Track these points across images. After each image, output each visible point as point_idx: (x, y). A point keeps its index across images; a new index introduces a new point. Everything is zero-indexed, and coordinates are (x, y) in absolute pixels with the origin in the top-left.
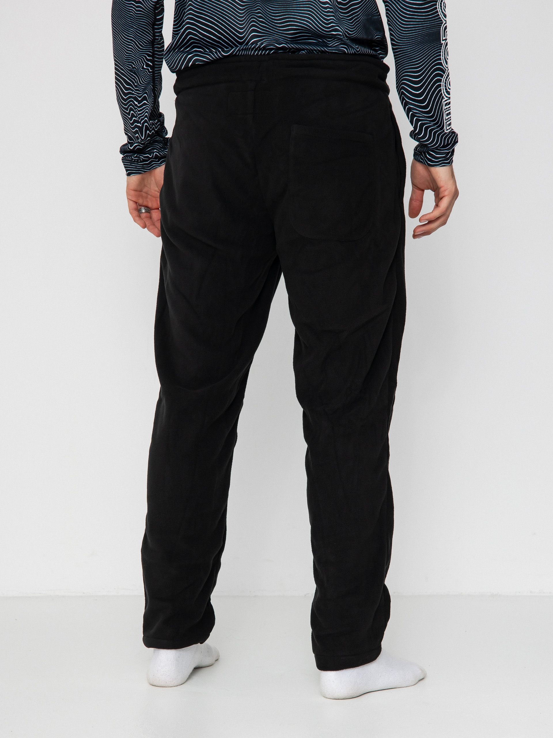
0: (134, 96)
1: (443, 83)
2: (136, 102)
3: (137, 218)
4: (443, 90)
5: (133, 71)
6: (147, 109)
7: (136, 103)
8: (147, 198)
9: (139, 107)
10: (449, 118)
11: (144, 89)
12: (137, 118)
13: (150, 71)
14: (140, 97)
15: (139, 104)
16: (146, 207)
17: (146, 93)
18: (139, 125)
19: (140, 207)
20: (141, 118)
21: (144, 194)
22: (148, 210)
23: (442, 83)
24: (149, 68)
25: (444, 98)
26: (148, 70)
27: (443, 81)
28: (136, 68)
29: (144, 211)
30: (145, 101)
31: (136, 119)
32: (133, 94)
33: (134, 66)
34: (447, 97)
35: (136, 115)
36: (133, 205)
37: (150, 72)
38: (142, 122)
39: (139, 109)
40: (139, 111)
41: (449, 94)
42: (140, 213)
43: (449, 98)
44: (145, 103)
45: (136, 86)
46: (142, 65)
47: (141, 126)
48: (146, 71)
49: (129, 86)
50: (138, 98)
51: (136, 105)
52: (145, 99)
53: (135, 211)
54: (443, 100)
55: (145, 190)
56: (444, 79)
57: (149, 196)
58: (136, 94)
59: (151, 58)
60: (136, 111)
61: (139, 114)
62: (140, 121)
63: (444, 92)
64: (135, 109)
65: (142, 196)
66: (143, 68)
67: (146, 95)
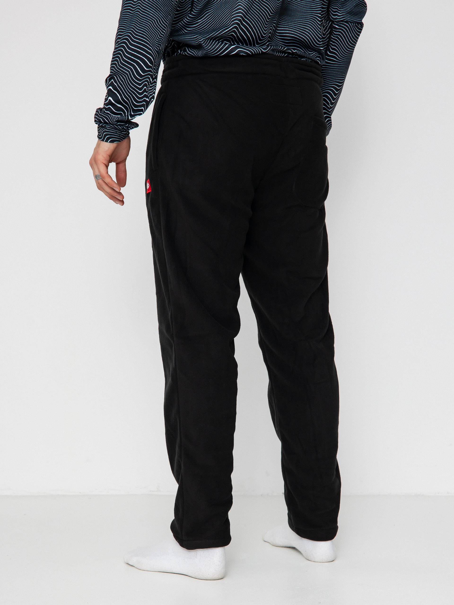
2: (152, 79)
18: (147, 99)
20: (150, 93)
31: (147, 94)
32: (152, 72)
35: (147, 90)
38: (150, 97)
40: (150, 87)
44: (155, 81)
47: (148, 100)
50: (154, 76)
62: (149, 96)
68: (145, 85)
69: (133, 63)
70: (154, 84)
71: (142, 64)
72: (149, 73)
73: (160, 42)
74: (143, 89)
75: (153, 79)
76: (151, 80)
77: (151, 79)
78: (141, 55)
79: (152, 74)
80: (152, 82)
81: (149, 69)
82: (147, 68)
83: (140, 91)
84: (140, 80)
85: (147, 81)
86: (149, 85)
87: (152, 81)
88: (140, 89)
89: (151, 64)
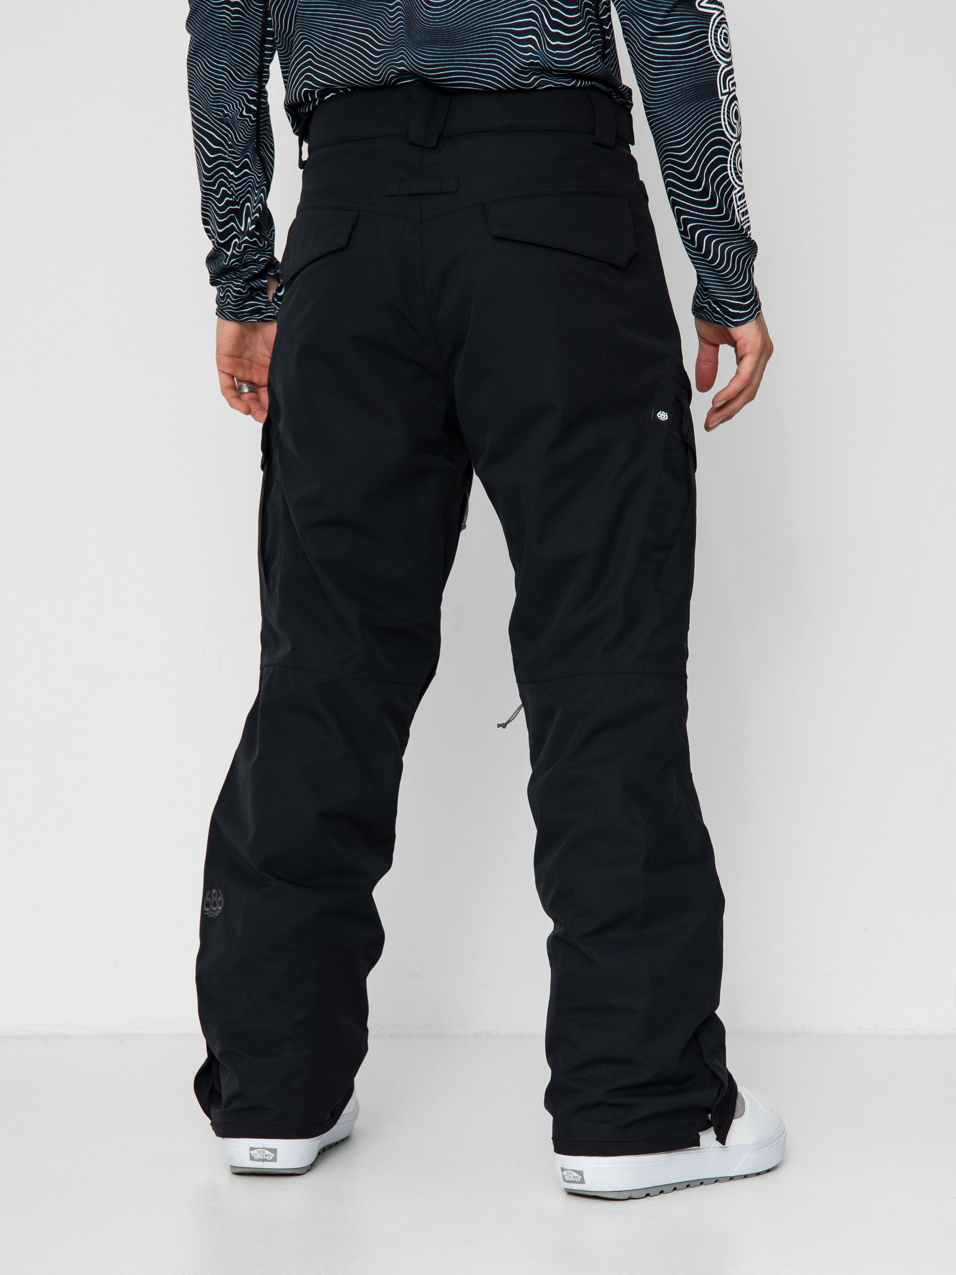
0: (227, 162)
1: (730, 164)
2: (232, 171)
3: (234, 400)
4: (732, 175)
5: (225, 120)
6: (251, 182)
7: (232, 173)
8: (251, 367)
9: (237, 180)
10: (746, 219)
11: (244, 151)
12: (234, 197)
13: (253, 119)
14: (237, 163)
15: (236, 175)
16: (251, 383)
17: (247, 157)
18: (236, 207)
19: (241, 384)
20: (240, 196)
21: (247, 363)
22: (254, 388)
23: (728, 165)
24: (251, 115)
25: (736, 189)
26: (250, 117)
27: (731, 161)
28: (229, 116)
29: (246, 390)
30: (246, 169)
31: (231, 199)
32: (226, 159)
33: (226, 112)
34: (739, 185)
36: (228, 381)
37: (252, 121)
38: (241, 202)
39: (236, 183)
40: (237, 186)
41: (741, 181)
42: (239, 394)
43: (742, 186)
44: (246, 172)
45: (230, 146)
46: (239, 109)
47: (239, 208)
48: (246, 121)
49: (219, 146)
50: (235, 165)
51: (232, 177)
52: (245, 165)
53: (230, 390)
54: (734, 192)
55: (247, 354)
56: (731, 158)
57: (255, 365)
58: (231, 158)
59: (256, 98)
60: (232, 187)
61: (236, 191)
62: (237, 201)
63: (733, 178)
64: (230, 183)
65: (241, 365)
66: (241, 115)
67: (247, 160)
71: (204, 148)
72: (220, 161)
73: (220, 102)
74: (220, 191)
75: (237, 171)
81: (216, 155)
82: (211, 154)
83: (217, 195)
84: (209, 178)
88: (216, 192)
89: (216, 145)
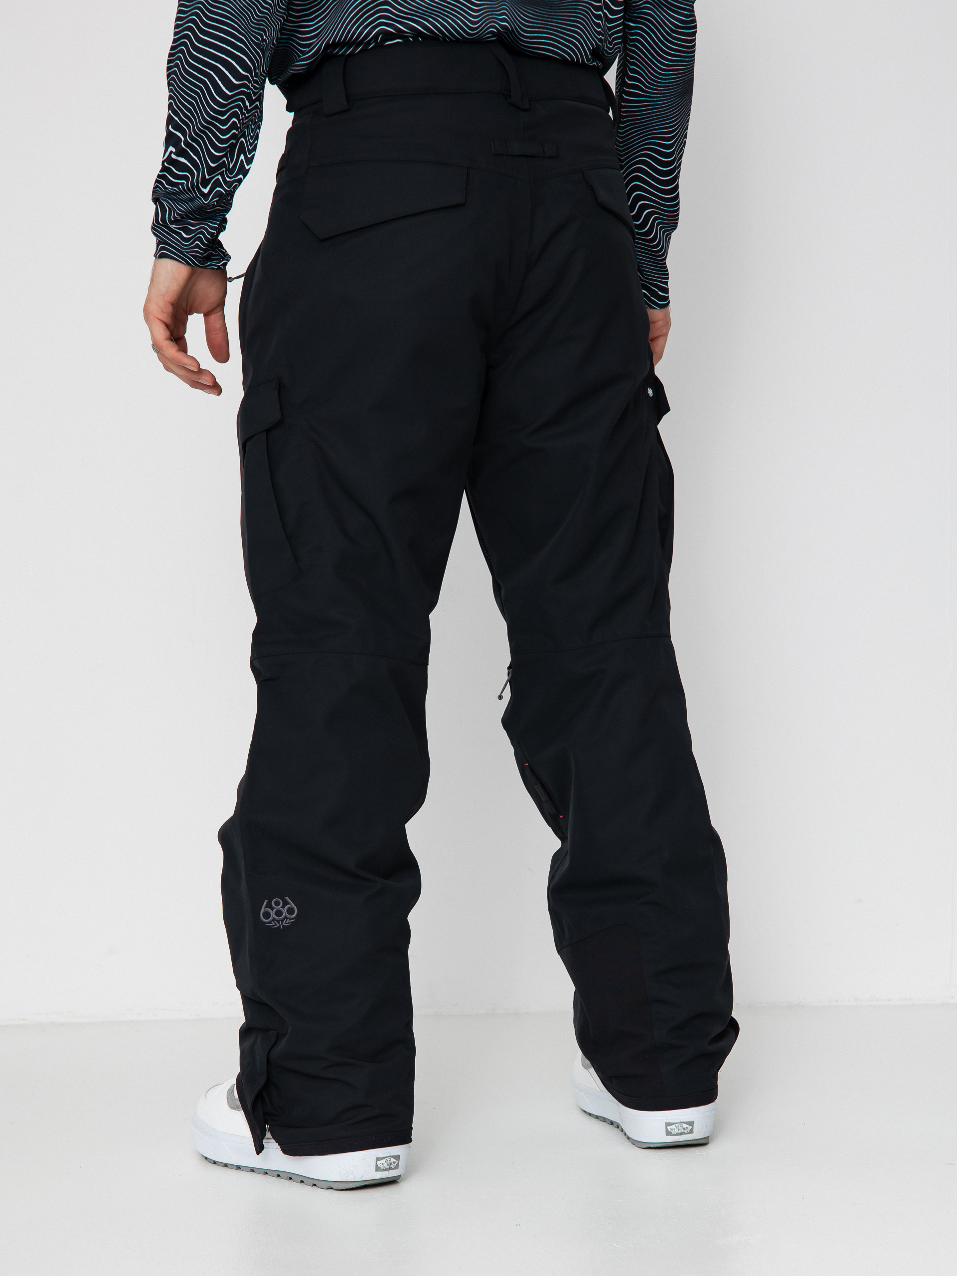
68: (235, 115)
69: (207, 70)
70: (254, 111)
71: (227, 73)
72: (242, 89)
73: (262, 25)
74: (229, 122)
75: (252, 102)
76: (248, 104)
77: (247, 102)
78: (222, 54)
79: (249, 91)
80: (249, 108)
81: (242, 82)
82: (237, 80)
83: (223, 126)
84: (223, 106)
85: (238, 106)
86: (243, 114)
87: (250, 106)
88: (224, 123)
89: (245, 72)
